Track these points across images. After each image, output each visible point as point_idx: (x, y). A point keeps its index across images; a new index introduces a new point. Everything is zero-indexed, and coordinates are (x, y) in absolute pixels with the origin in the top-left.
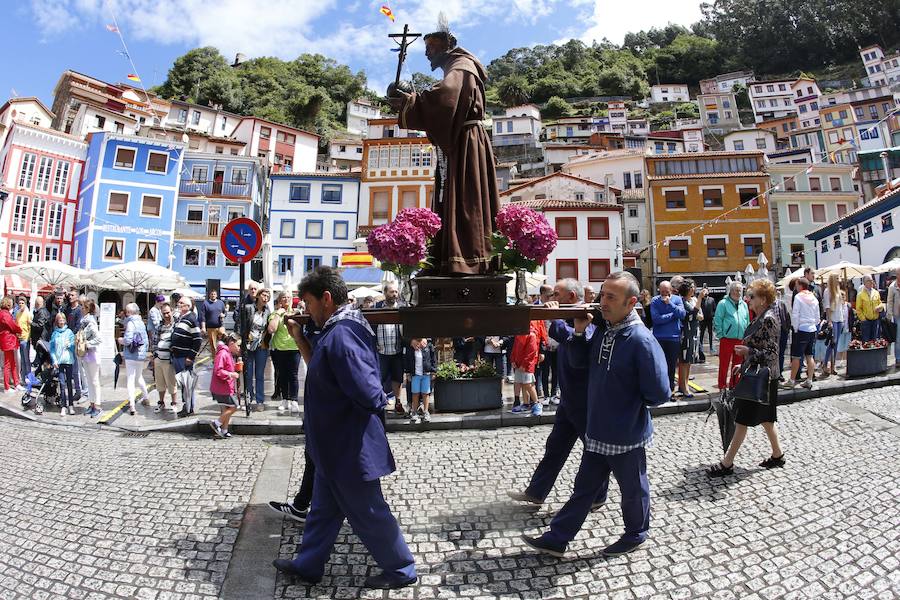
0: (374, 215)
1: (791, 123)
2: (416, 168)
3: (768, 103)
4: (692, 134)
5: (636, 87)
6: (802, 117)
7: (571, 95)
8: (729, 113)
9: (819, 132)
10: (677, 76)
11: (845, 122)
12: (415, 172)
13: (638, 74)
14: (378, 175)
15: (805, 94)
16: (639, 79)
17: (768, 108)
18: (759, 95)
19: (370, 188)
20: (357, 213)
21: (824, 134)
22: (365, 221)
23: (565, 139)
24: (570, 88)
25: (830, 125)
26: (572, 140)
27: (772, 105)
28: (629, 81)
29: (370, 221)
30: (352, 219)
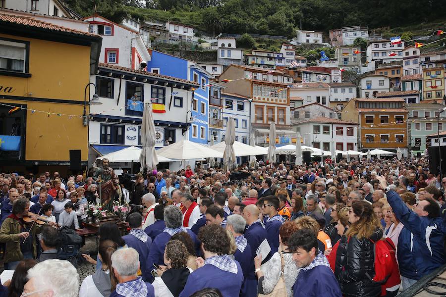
0: (257, 118)
1: (397, 71)
2: (273, 98)
3: (380, 54)
4: (336, 72)
5: (290, 30)
6: (405, 67)
7: (252, 32)
8: (355, 59)
9: (420, 82)
10: (313, 23)
11: (439, 76)
12: (272, 100)
13: (290, 21)
14: (257, 100)
15: (411, 54)
16: (292, 25)
17: (380, 57)
18: (376, 49)
19: (255, 105)
20: (250, 116)
21: (423, 83)
22: (253, 121)
23: (259, 65)
24: (251, 27)
25: (429, 78)
26: (263, 66)
27: (383, 55)
28: (286, 26)
29: (256, 121)
30: (247, 119)
